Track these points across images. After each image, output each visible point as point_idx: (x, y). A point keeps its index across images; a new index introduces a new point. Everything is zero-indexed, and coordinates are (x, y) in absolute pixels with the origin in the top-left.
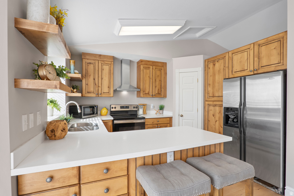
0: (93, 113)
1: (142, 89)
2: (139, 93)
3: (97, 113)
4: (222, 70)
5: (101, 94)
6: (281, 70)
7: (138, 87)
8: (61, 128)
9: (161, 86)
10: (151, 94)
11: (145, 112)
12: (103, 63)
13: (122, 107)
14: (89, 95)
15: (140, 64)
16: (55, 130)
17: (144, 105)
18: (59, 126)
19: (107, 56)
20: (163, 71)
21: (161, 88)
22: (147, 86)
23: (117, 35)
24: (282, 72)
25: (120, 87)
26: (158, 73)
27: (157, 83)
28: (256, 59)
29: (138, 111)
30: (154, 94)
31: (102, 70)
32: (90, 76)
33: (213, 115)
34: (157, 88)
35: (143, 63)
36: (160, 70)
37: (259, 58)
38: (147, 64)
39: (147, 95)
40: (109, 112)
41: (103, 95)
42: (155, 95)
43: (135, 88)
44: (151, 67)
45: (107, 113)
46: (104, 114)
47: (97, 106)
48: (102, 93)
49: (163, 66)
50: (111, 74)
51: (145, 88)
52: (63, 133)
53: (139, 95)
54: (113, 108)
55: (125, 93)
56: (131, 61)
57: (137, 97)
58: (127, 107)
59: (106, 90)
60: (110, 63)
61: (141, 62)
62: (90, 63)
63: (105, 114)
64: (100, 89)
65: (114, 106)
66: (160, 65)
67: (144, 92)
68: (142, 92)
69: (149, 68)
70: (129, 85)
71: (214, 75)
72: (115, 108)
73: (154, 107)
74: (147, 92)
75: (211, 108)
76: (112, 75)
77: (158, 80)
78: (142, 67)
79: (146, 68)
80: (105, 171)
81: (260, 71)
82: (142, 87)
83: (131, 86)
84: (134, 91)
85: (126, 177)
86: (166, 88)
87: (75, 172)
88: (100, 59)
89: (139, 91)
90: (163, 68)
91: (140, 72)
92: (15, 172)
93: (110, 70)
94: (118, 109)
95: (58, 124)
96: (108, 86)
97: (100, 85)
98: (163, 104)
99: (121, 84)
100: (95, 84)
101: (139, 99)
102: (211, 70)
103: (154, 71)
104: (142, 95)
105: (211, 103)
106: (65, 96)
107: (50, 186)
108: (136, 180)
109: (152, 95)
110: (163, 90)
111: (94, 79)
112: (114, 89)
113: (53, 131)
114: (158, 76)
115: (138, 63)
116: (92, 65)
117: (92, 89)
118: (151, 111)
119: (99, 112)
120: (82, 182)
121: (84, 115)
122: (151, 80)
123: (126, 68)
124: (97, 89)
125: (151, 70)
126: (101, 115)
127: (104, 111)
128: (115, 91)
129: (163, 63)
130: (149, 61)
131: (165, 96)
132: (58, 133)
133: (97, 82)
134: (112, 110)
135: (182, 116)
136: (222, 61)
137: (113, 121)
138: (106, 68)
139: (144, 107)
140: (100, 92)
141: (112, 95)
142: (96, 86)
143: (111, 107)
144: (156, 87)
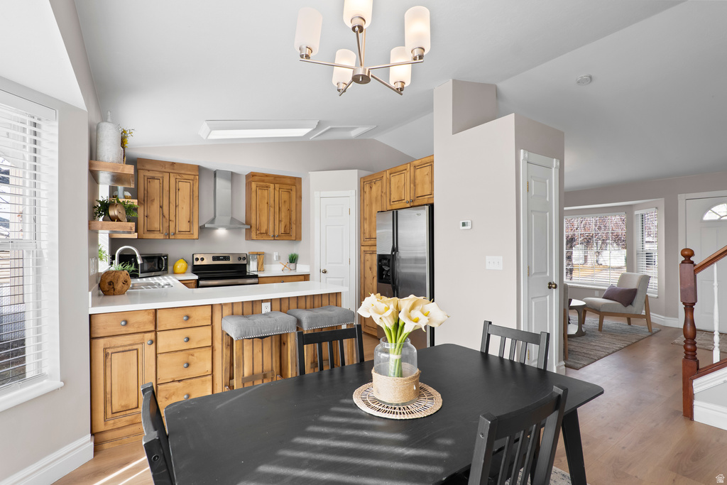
0: (160, 270)
1: (254, 225)
2: (249, 231)
3: (166, 269)
4: (379, 197)
5: (174, 234)
6: (427, 205)
7: (248, 222)
8: (121, 280)
9: (290, 219)
10: (271, 234)
11: (260, 268)
12: (178, 177)
13: (215, 258)
14: (151, 236)
15: (250, 180)
16: (115, 281)
17: (259, 255)
18: (119, 277)
19: (187, 164)
20: (293, 193)
21: (290, 223)
22: (264, 219)
23: (205, 138)
24: (427, 207)
25: (212, 221)
26: (285, 196)
27: (283, 214)
28: (412, 185)
29: (247, 266)
30: (277, 234)
31: (177, 190)
32: (153, 200)
33: (370, 268)
34: (283, 223)
35: (256, 178)
36: (289, 191)
37: (415, 185)
38: (263, 181)
39: (264, 235)
40: (190, 268)
41: (179, 236)
42: (279, 236)
43: (243, 224)
44: (272, 186)
45: (187, 268)
46: (180, 272)
47: (167, 256)
48: (177, 232)
49: (294, 185)
50: (195, 197)
51: (260, 223)
52: (125, 287)
53: (249, 237)
54: (197, 259)
55: (221, 232)
56: (232, 174)
57: (247, 239)
58: (226, 258)
59: (184, 226)
60: (192, 177)
61: (252, 177)
62: (153, 178)
63: (183, 270)
64: (172, 225)
65: (199, 256)
66: (288, 181)
67: (257, 230)
68: (254, 229)
69: (267, 187)
70: (230, 218)
71: (371, 204)
72: (202, 259)
73: (279, 258)
74: (263, 230)
75: (368, 256)
76: (196, 199)
77: (284, 209)
78: (254, 185)
79: (263, 187)
80: (185, 318)
81: (416, 204)
82: (253, 222)
83: (233, 220)
84: (240, 228)
85: (210, 327)
86: (301, 224)
87: (151, 317)
88: (173, 169)
89: (251, 229)
90: (294, 188)
91: (251, 194)
92: (93, 311)
93: (192, 191)
94: (208, 261)
95: (119, 274)
96: (188, 220)
97: (172, 218)
98: (297, 253)
99: (215, 216)
100: (164, 216)
101: (250, 242)
102: (367, 196)
103: (277, 193)
104: (253, 235)
105: (367, 248)
106: (108, 238)
107: (124, 330)
108: (223, 331)
109: (274, 236)
110: (294, 226)
111: (161, 207)
112: (200, 225)
113: (111, 283)
114: (285, 202)
115: (248, 176)
116: (157, 181)
117: (156, 225)
118: (273, 266)
119: (170, 268)
120: (158, 329)
121: (141, 273)
122: (272, 209)
123: (223, 186)
124: (166, 225)
125: (272, 191)
126: (174, 273)
127: (181, 266)
128: (202, 228)
129: (295, 178)
130: (267, 176)
131: (298, 238)
132: (119, 286)
133: (166, 212)
134: (196, 263)
135: (325, 272)
136: (379, 183)
137: (197, 281)
138: (185, 187)
139: (260, 258)
140: (172, 230)
141: (196, 236)
142: (164, 219)
143: (195, 257)
144: (280, 221)
